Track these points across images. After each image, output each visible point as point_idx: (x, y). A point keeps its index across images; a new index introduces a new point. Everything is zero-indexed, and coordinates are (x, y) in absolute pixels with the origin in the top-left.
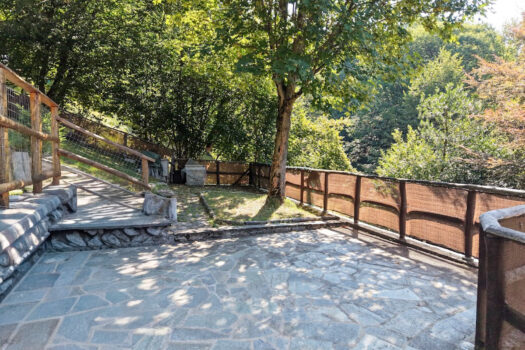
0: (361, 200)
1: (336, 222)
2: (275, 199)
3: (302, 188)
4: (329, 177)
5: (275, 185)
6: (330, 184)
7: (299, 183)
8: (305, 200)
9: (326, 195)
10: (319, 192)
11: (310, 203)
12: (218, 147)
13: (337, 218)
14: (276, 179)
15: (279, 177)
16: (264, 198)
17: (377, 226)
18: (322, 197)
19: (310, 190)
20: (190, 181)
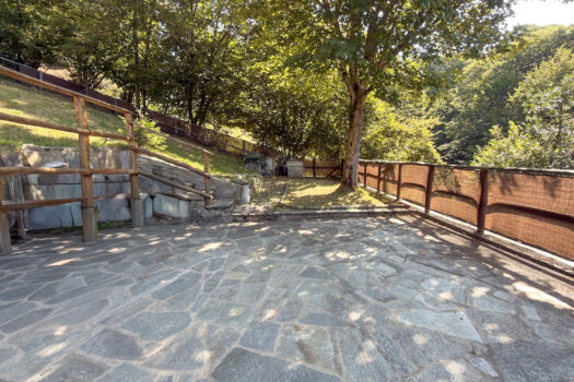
0: (433, 190)
1: (404, 210)
2: (348, 185)
3: (379, 178)
4: (403, 168)
5: (347, 176)
6: (402, 175)
7: (377, 174)
8: (381, 188)
9: (400, 185)
10: (393, 182)
11: (385, 191)
13: (407, 207)
14: (347, 171)
15: (351, 168)
16: (337, 186)
18: (396, 186)
19: (386, 180)
20: (290, 173)
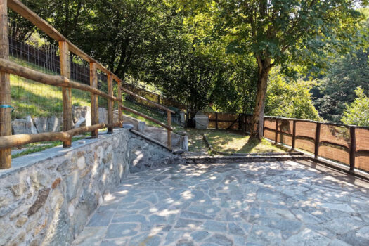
0: (320, 141)
1: (300, 156)
2: (256, 138)
3: (276, 131)
4: (297, 124)
5: (255, 129)
6: (297, 129)
7: (274, 128)
8: (278, 140)
9: (294, 137)
10: (288, 135)
11: (282, 142)
12: (217, 103)
13: (302, 154)
14: (256, 125)
15: (258, 123)
16: (247, 138)
17: (333, 160)
18: (291, 138)
19: (282, 134)
20: (198, 126)
